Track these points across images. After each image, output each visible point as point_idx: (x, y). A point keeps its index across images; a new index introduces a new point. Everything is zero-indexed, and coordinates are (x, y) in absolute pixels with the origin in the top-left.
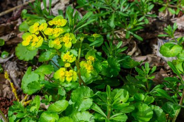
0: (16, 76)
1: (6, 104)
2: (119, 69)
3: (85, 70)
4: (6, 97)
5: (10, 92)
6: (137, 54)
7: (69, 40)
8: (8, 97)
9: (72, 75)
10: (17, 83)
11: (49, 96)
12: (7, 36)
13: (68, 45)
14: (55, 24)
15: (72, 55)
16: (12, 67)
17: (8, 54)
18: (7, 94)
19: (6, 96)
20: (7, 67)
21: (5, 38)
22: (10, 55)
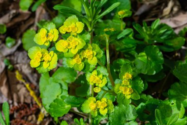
0: (30, 71)
1: (27, 112)
2: (162, 59)
3: (122, 96)
4: (25, 103)
5: (27, 94)
6: (175, 9)
7: (92, 55)
8: (26, 101)
9: (106, 105)
10: (34, 79)
11: (79, 120)
12: (7, 15)
13: (93, 62)
14: (68, 31)
15: (101, 76)
16: (23, 59)
17: (14, 42)
18: (25, 98)
19: (24, 100)
20: (17, 60)
21: (6, 18)
22: (16, 43)
